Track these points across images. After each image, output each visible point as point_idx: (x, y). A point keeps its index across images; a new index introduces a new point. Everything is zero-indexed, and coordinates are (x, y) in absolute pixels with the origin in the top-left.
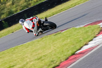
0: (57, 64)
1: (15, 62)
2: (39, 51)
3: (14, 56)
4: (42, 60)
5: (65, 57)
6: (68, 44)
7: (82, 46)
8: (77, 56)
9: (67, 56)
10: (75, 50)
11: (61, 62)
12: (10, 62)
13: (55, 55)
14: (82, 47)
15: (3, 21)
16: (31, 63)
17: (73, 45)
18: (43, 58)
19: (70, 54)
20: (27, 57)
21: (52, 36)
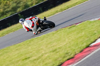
0: (72, 56)
1: (31, 54)
2: (54, 44)
3: (30, 48)
4: (57, 53)
5: (80, 50)
6: (82, 37)
7: (96, 38)
8: (92, 48)
9: (82, 49)
10: (89, 43)
11: (76, 54)
12: (26, 54)
13: (69, 47)
14: (96, 40)
15: (19, 15)
16: (46, 55)
17: (88, 37)
18: (58, 51)
19: (85, 47)
20: (42, 49)
21: (67, 29)
